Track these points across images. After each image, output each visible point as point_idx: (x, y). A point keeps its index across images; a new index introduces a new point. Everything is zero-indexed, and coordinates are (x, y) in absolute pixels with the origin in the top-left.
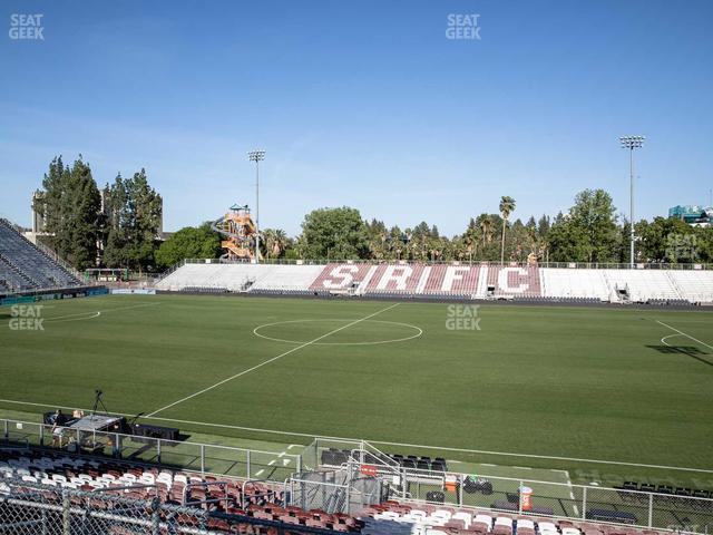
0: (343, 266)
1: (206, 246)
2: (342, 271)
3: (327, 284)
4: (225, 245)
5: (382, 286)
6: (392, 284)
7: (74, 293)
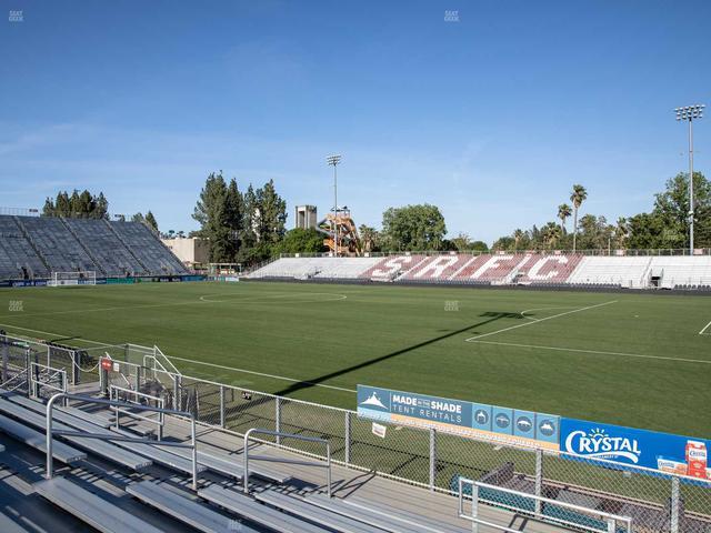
0: (401, 258)
1: (309, 244)
2: (396, 262)
3: (376, 273)
4: (326, 243)
5: (419, 275)
6: (432, 271)
7: (170, 279)
